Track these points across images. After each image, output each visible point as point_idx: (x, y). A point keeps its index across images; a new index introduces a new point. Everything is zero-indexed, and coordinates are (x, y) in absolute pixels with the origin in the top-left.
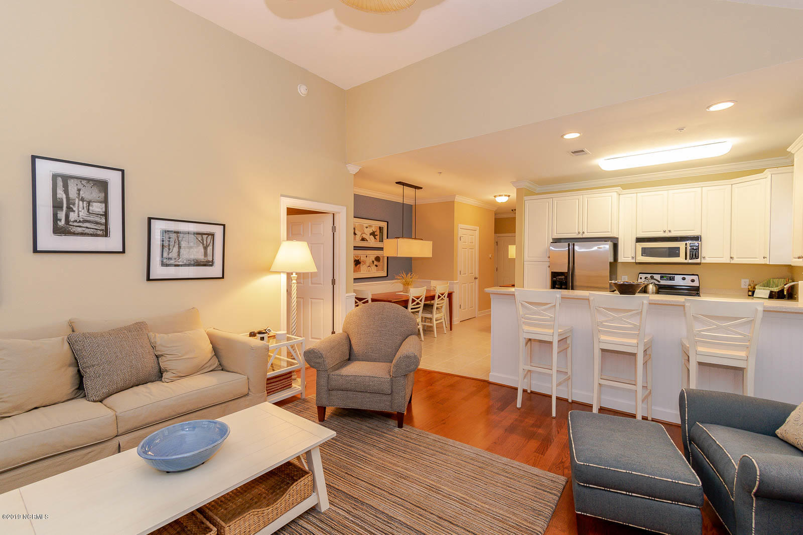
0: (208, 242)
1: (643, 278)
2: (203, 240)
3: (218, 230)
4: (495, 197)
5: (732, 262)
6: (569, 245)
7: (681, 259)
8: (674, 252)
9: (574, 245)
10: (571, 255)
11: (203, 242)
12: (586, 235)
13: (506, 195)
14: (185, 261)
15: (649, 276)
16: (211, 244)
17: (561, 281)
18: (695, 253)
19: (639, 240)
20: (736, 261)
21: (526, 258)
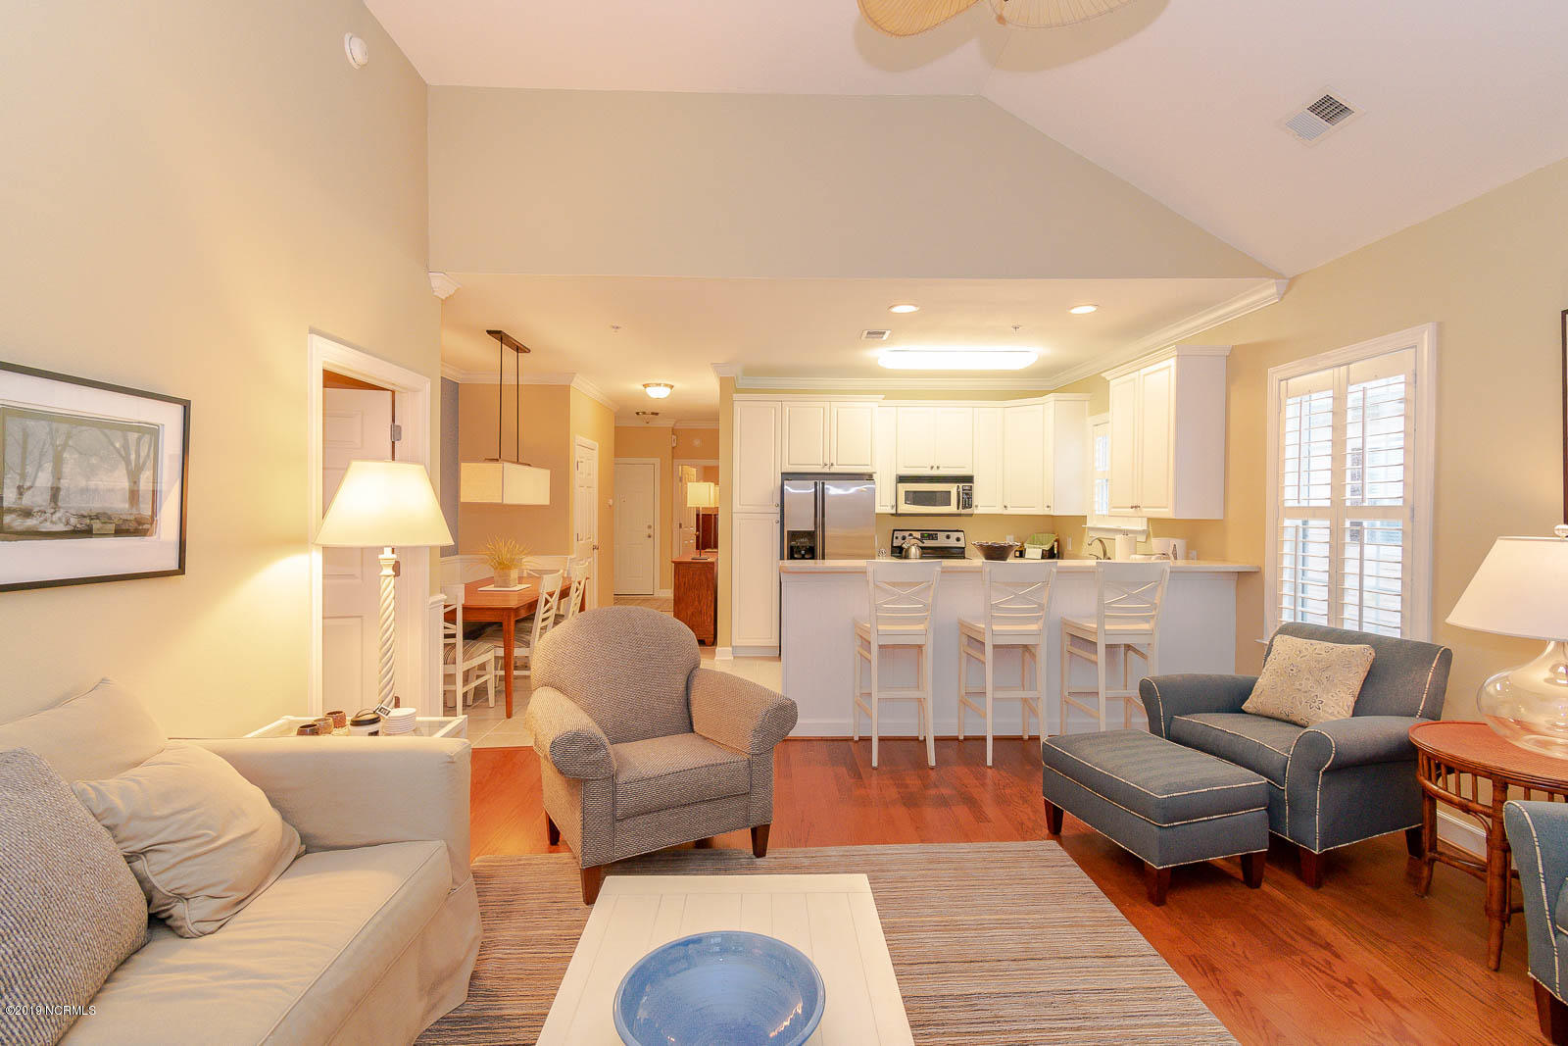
0: (143, 453)
1: (900, 537)
2: (126, 446)
3: (168, 418)
4: (645, 386)
5: (1005, 512)
6: (816, 484)
7: (952, 508)
8: (945, 498)
9: (823, 483)
10: (820, 500)
11: (128, 455)
12: (835, 469)
13: (666, 385)
14: (73, 521)
15: (906, 534)
16: (150, 464)
17: (802, 546)
18: (967, 500)
19: (902, 479)
20: (1010, 511)
21: (737, 507)
